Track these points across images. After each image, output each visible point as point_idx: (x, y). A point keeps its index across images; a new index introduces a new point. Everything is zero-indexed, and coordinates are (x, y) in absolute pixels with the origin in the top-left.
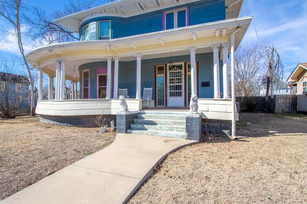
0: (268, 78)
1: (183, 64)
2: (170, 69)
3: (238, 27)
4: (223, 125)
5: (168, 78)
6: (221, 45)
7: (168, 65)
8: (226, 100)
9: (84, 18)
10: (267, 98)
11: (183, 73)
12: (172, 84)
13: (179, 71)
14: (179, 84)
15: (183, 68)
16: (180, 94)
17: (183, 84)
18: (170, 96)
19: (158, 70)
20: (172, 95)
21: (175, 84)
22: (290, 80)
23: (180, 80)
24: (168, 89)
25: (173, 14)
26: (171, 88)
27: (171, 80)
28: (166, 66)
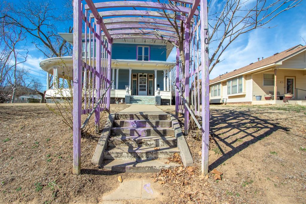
1: (147, 74)
2: (140, 77)
3: (173, 65)
4: (167, 101)
6: (167, 70)
7: (139, 74)
8: (168, 92)
11: (147, 79)
12: (141, 85)
13: (145, 78)
14: (145, 85)
15: (147, 77)
16: (145, 90)
18: (140, 90)
19: (133, 76)
20: (141, 90)
21: (143, 85)
23: (145, 83)
24: (139, 87)
25: (142, 48)
26: (140, 86)
27: (140, 82)
28: (138, 74)
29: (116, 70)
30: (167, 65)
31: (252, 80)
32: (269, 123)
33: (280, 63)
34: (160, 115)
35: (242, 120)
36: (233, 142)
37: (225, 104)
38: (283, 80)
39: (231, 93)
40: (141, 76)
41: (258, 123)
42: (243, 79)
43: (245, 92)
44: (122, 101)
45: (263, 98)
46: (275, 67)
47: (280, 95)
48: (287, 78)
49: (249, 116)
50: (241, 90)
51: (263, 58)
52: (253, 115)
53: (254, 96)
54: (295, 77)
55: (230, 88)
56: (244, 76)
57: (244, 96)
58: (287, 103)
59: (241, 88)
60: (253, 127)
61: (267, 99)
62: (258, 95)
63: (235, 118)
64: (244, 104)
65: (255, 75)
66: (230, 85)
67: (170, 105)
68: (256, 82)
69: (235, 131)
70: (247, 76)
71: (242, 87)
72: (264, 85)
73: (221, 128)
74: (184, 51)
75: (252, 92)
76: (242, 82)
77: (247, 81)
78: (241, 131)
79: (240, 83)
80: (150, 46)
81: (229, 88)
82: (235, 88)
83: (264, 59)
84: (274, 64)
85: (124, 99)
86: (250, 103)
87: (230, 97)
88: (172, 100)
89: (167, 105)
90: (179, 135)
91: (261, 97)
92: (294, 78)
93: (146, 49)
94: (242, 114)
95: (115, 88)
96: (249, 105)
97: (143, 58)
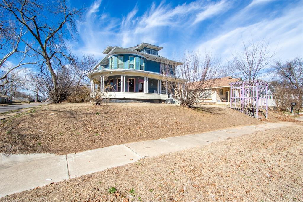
39: (202, 97)
42: (211, 90)
48: (226, 91)
53: (217, 100)
86: (214, 103)
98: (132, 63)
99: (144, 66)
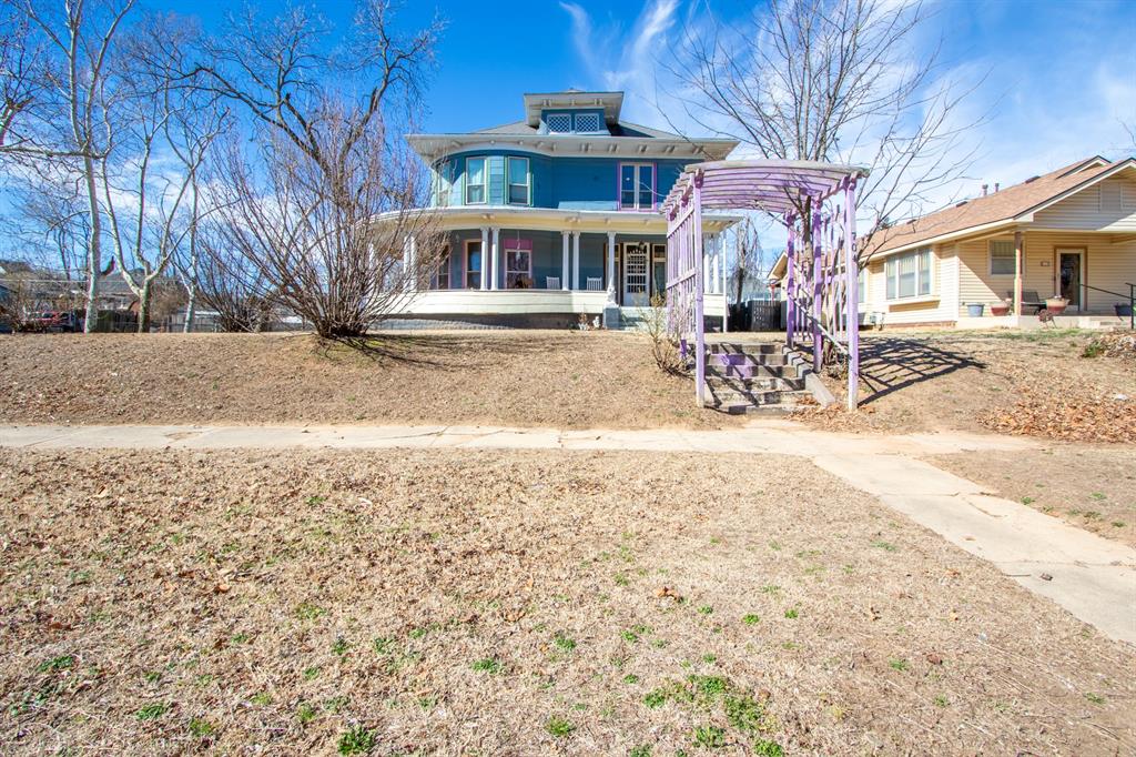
0: (741, 270)
1: (648, 245)
2: (628, 251)
4: (714, 322)
5: (626, 265)
6: (712, 236)
7: (626, 245)
8: (716, 295)
9: (471, 143)
10: (739, 307)
11: (648, 258)
12: (631, 274)
13: (643, 254)
14: (643, 275)
15: (648, 251)
16: (643, 289)
17: (647, 275)
18: (629, 291)
21: (637, 274)
22: (772, 276)
23: (643, 269)
24: (625, 281)
25: (633, 167)
26: (631, 279)
27: (629, 267)
28: (622, 245)
29: (571, 237)
30: (716, 222)
31: (956, 259)
32: (955, 358)
33: (1029, 218)
34: (762, 346)
35: (910, 353)
36: (890, 381)
37: (880, 329)
38: (1050, 257)
39: (897, 296)
40: (630, 249)
41: (935, 358)
42: (932, 254)
43: (938, 293)
44: (596, 322)
45: (987, 309)
46: (1016, 226)
47: (1039, 300)
48: (1059, 252)
49: (923, 346)
50: (925, 287)
51: (997, 185)
52: (930, 346)
53: (964, 304)
54: (1086, 248)
55: (894, 281)
56: (934, 248)
57: (934, 304)
58: (1049, 323)
59: (925, 282)
60: (925, 363)
61: (996, 312)
62: (975, 302)
63: (896, 351)
64: (936, 328)
65: (965, 244)
66: (894, 272)
67: (722, 330)
68: (969, 266)
69: (896, 367)
70: (943, 248)
71: (928, 278)
72: (993, 273)
73: (872, 365)
74: (812, 243)
75: (956, 294)
76: (928, 263)
77: (944, 262)
78: (904, 367)
79: (924, 268)
80: (657, 161)
81: (890, 279)
82: (910, 280)
83: (1000, 189)
84: (1011, 220)
85: (601, 316)
86: (951, 323)
87: (893, 308)
88: (729, 319)
89: (715, 332)
90: (806, 372)
91: (982, 306)
92: (1081, 252)
93: (645, 173)
94: (912, 344)
95: (571, 288)
96: (950, 329)
97: (637, 197)
98: (476, 180)
99: (528, 184)
